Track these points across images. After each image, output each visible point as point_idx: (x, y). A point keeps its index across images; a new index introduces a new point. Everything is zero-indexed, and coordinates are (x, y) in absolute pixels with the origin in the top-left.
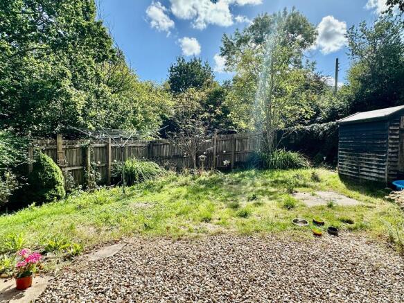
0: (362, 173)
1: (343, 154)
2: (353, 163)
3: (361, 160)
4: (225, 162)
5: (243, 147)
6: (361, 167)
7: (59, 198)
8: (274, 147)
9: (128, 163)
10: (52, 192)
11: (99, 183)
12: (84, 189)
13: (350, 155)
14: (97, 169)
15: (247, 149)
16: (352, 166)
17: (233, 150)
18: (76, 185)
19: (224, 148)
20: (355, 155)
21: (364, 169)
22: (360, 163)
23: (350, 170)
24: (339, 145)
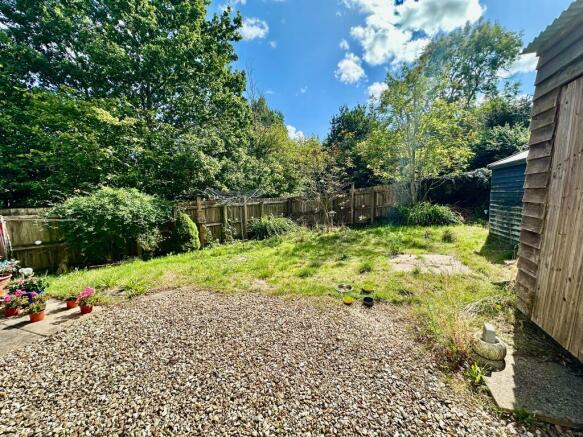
0: (514, 233)
1: (494, 207)
2: (504, 219)
3: (512, 215)
4: (361, 218)
5: (384, 200)
6: (513, 225)
7: (193, 249)
8: (419, 199)
9: (264, 220)
10: (187, 244)
11: (235, 238)
12: (222, 242)
13: (502, 209)
14: (235, 225)
15: (389, 203)
16: (503, 223)
17: (373, 205)
18: (214, 239)
19: (363, 202)
20: (507, 209)
21: (515, 227)
22: (511, 220)
23: (501, 228)
24: (491, 195)
